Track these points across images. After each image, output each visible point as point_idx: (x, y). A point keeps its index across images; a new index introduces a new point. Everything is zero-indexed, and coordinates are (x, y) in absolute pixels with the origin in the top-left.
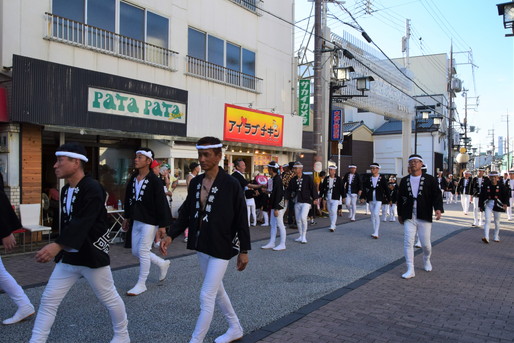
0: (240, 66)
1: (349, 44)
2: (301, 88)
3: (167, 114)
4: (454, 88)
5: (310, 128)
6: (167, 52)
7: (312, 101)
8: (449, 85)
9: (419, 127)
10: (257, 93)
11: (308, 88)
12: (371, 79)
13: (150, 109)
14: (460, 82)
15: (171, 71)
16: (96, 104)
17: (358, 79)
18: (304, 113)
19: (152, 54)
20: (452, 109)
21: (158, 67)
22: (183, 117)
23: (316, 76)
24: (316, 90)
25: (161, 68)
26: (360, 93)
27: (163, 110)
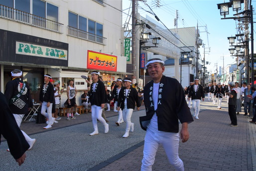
0: (95, 31)
1: (149, 22)
2: (126, 42)
3: (58, 55)
4: (199, 44)
5: (130, 63)
6: (57, 24)
7: (131, 49)
8: (196, 42)
9: (183, 62)
10: (104, 45)
11: (129, 43)
12: (159, 39)
13: (49, 52)
14: (201, 41)
15: (60, 33)
16: (20, 50)
17: (153, 39)
18: (127, 55)
19: (50, 25)
20: (198, 53)
21: (53, 31)
22: (66, 57)
23: (133, 37)
24: (133, 44)
25: (54, 32)
26: (154, 45)
27: (56, 53)
